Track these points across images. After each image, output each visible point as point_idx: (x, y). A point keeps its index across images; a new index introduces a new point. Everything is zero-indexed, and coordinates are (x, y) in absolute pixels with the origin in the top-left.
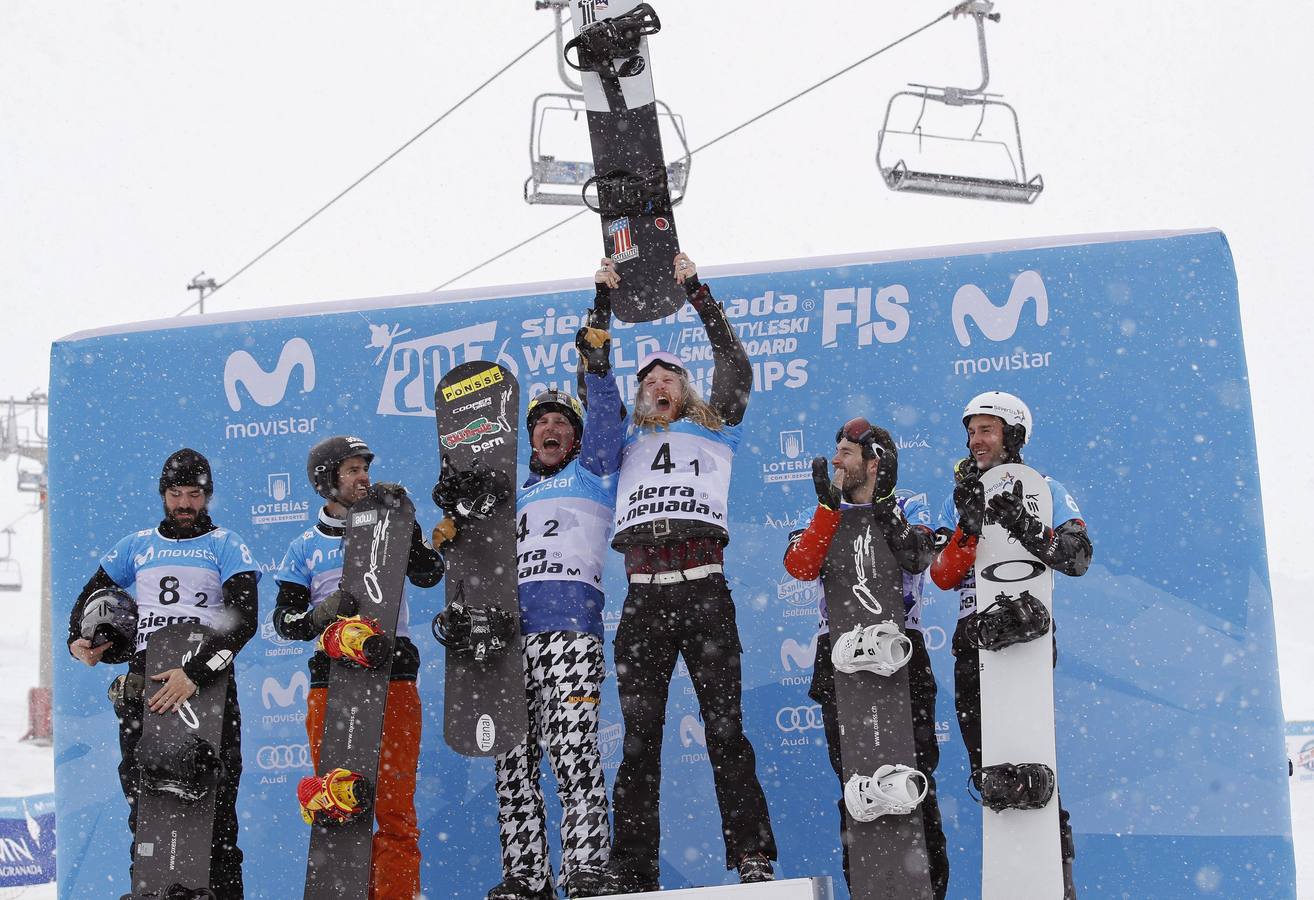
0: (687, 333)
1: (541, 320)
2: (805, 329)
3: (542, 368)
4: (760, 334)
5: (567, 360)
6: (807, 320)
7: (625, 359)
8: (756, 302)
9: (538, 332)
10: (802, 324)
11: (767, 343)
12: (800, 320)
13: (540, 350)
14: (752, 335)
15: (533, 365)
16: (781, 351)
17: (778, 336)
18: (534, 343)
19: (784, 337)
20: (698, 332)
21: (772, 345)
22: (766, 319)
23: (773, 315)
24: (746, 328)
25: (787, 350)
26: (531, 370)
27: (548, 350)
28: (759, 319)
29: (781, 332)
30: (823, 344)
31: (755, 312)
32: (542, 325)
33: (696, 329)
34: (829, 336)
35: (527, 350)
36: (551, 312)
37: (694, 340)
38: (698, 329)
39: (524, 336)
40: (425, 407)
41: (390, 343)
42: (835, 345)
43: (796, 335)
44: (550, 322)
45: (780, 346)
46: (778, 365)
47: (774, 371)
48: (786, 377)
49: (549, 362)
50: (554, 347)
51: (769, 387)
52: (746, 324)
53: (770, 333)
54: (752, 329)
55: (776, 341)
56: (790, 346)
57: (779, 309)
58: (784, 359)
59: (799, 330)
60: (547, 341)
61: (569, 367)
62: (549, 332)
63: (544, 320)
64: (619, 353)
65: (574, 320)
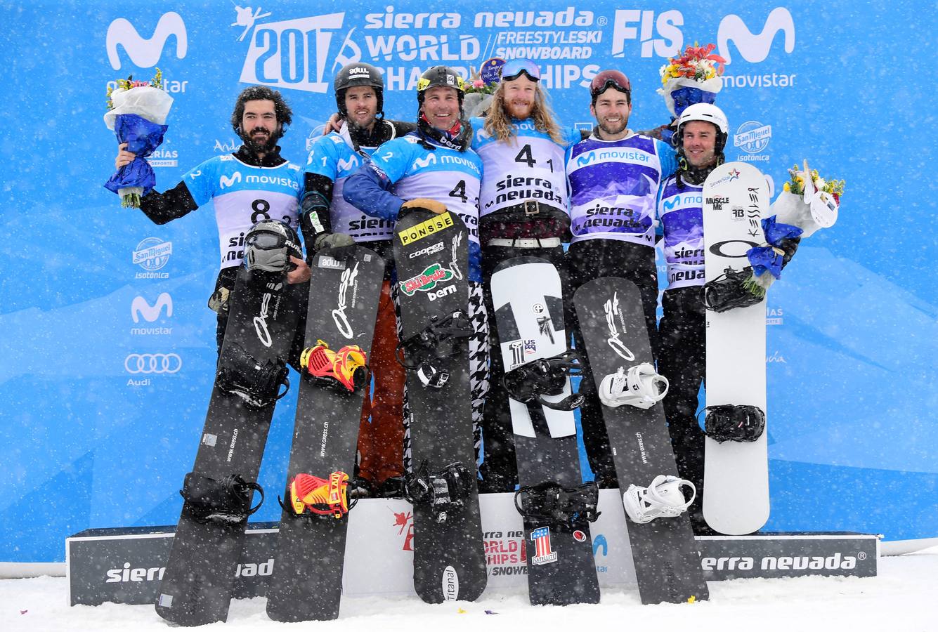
0: (503, 36)
1: (381, 15)
2: (599, 41)
3: (381, 55)
4: (562, 41)
5: (402, 50)
6: (600, 33)
8: (560, 15)
9: (378, 25)
10: (596, 36)
11: (567, 49)
12: (596, 32)
13: (380, 39)
14: (555, 42)
15: (374, 52)
16: (578, 57)
17: (577, 45)
18: (375, 34)
19: (582, 45)
20: (512, 36)
21: (571, 51)
22: (567, 30)
23: (574, 27)
24: (551, 37)
25: (584, 57)
26: (372, 56)
27: (386, 42)
28: (562, 29)
29: (579, 41)
30: (613, 54)
31: (559, 23)
32: (383, 20)
33: (510, 33)
34: (618, 48)
35: (369, 39)
36: (390, 9)
37: (508, 42)
38: (512, 33)
39: (367, 27)
40: (281, 80)
41: (252, 24)
42: (622, 56)
43: (591, 44)
44: (389, 18)
45: (577, 53)
46: (576, 69)
47: (572, 73)
48: (582, 78)
49: (387, 50)
50: (392, 39)
51: (567, 86)
52: (551, 32)
53: (570, 41)
54: (556, 37)
55: (575, 48)
56: (586, 53)
57: (579, 22)
58: (581, 64)
59: (594, 41)
60: (386, 33)
61: (403, 56)
62: (388, 25)
63: (385, 16)
64: (445, 48)
65: (410, 18)
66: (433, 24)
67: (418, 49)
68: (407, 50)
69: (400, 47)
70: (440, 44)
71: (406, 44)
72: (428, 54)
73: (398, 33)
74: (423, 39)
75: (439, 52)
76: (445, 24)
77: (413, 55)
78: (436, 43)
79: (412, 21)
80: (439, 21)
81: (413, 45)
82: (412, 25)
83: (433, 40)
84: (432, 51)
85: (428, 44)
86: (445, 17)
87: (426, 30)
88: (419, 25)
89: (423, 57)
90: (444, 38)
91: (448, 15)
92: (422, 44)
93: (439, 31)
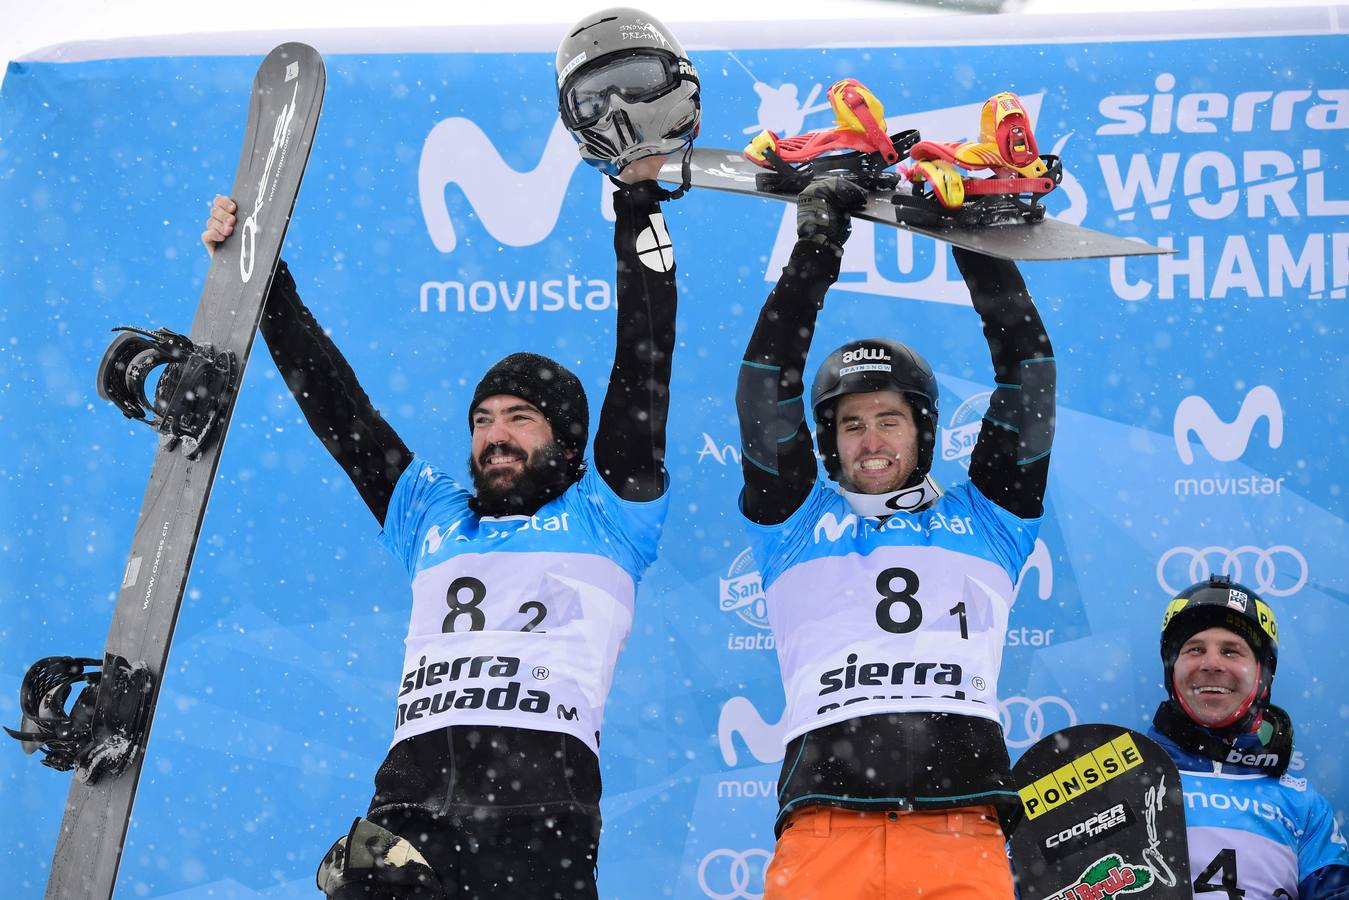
1: (1141, 99)
3: (1140, 203)
5: (1198, 190)
7: (1328, 196)
9: (1134, 125)
13: (1139, 162)
15: (1121, 197)
18: (1124, 148)
26: (1117, 207)
27: (1155, 170)
32: (1146, 110)
35: (1108, 164)
36: (1166, 81)
39: (1104, 130)
44: (1162, 105)
49: (1158, 193)
50: (1169, 161)
60: (1154, 145)
61: (1201, 208)
62: (1160, 126)
63: (1150, 102)
64: (1316, 183)
65: (1218, 104)
66: (1281, 120)
67: (1241, 185)
68: (1211, 189)
69: (1192, 183)
70: (1301, 173)
71: (1209, 175)
72: (1269, 199)
73: (1185, 144)
74: (1253, 161)
75: (1299, 194)
76: (1316, 119)
77: (1228, 204)
78: (1292, 170)
79: (1223, 114)
80: (1300, 110)
81: (1226, 176)
82: (1224, 124)
83: (1283, 162)
84: (1280, 191)
85: (1269, 172)
86: (1316, 100)
87: (1262, 136)
88: (1243, 122)
89: (1256, 210)
90: (1312, 158)
91: (1323, 94)
92: (1252, 172)
93: (1297, 139)
